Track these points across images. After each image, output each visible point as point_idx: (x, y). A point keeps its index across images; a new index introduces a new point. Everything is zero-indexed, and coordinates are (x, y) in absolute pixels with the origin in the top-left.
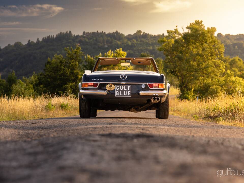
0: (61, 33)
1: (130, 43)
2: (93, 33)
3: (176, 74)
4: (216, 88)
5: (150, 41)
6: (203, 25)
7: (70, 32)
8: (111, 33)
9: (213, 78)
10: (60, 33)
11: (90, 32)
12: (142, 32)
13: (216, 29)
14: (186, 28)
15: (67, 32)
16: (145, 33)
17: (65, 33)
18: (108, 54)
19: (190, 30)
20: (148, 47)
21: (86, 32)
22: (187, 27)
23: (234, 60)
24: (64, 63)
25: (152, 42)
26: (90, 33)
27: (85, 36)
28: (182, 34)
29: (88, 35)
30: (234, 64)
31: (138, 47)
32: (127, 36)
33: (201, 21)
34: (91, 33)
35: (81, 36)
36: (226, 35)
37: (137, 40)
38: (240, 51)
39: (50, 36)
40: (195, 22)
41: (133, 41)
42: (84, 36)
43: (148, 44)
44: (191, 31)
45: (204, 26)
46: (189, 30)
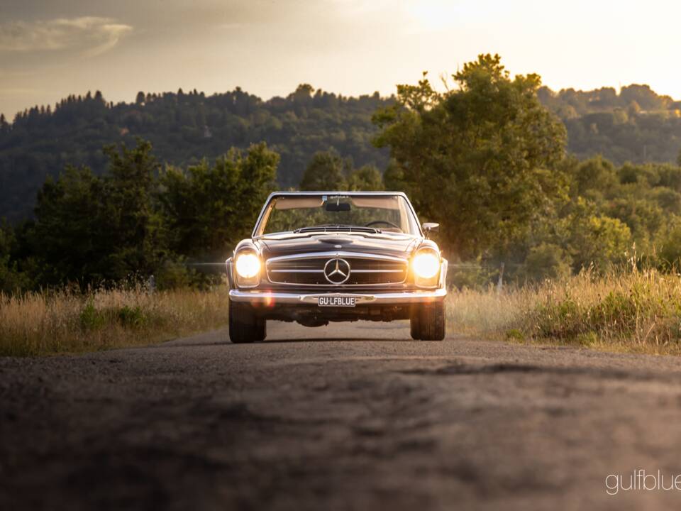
0: (71, 99)
1: (278, 124)
2: (168, 96)
3: (430, 213)
4: (549, 251)
5: (338, 115)
6: (503, 67)
7: (98, 94)
8: (221, 95)
9: (537, 222)
10: (69, 98)
11: (157, 94)
12: (313, 90)
13: (541, 80)
14: (453, 78)
15: (89, 94)
16: (322, 92)
17: (82, 97)
18: (226, 159)
19: (465, 83)
20: (333, 134)
21: (146, 94)
22: (456, 74)
23: (591, 164)
24: (104, 189)
25: (344, 117)
26: (159, 94)
27: (143, 104)
28: (442, 96)
29: (152, 103)
30: (589, 178)
31: (301, 134)
32: (268, 102)
33: (496, 57)
34: (162, 96)
35: (132, 104)
36: (563, 90)
37: (299, 115)
38: (605, 138)
39: (39, 108)
40: (477, 60)
41: (288, 117)
42: (142, 106)
43: (331, 125)
44: (469, 85)
45: (506, 72)
46: (462, 83)
